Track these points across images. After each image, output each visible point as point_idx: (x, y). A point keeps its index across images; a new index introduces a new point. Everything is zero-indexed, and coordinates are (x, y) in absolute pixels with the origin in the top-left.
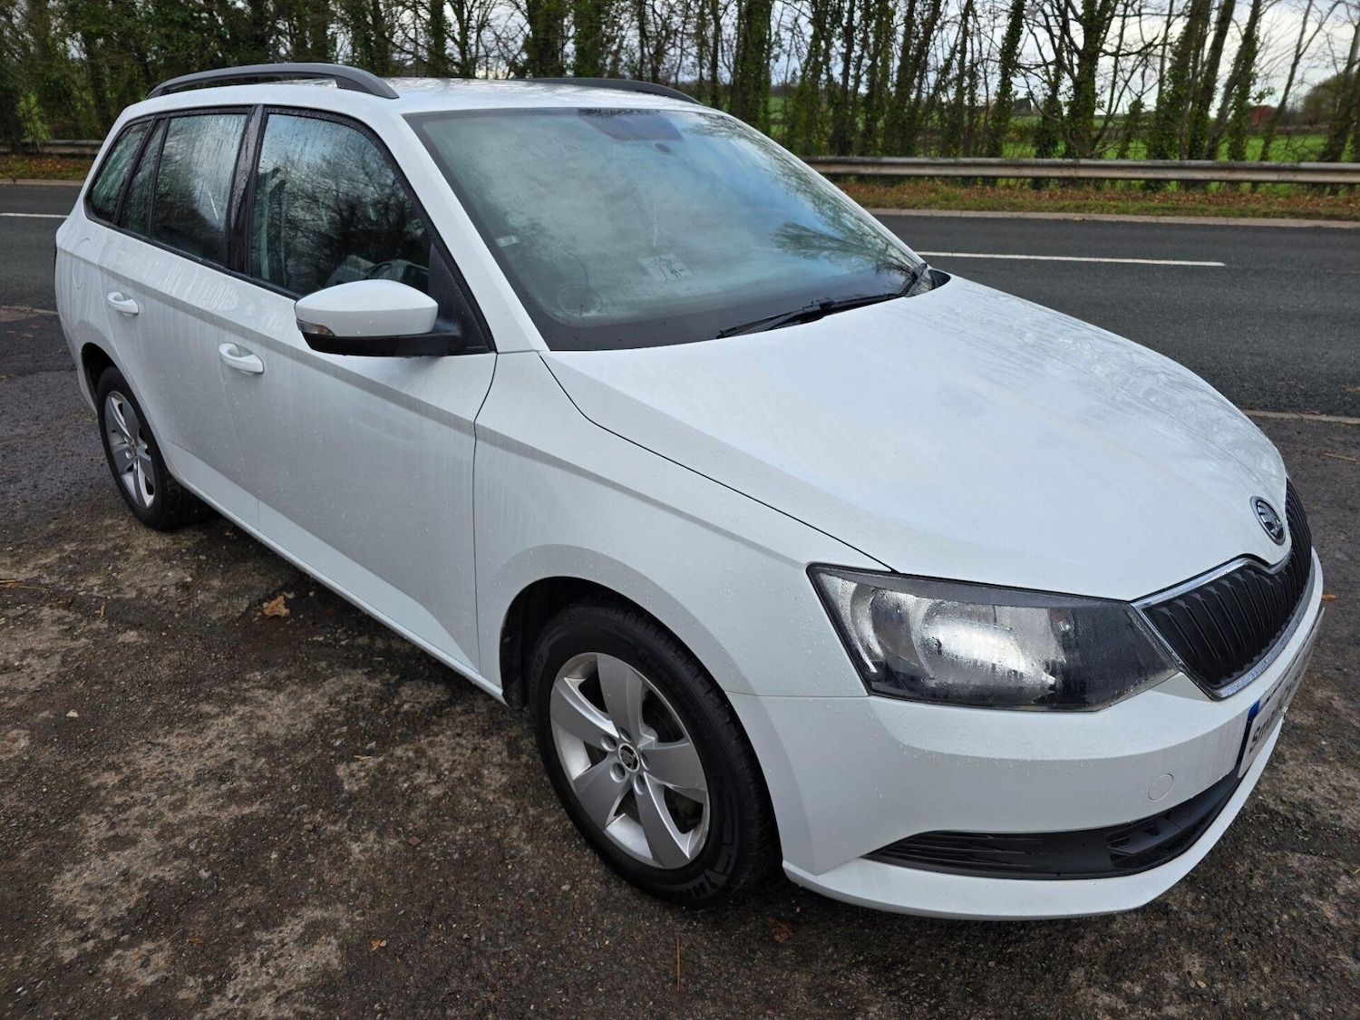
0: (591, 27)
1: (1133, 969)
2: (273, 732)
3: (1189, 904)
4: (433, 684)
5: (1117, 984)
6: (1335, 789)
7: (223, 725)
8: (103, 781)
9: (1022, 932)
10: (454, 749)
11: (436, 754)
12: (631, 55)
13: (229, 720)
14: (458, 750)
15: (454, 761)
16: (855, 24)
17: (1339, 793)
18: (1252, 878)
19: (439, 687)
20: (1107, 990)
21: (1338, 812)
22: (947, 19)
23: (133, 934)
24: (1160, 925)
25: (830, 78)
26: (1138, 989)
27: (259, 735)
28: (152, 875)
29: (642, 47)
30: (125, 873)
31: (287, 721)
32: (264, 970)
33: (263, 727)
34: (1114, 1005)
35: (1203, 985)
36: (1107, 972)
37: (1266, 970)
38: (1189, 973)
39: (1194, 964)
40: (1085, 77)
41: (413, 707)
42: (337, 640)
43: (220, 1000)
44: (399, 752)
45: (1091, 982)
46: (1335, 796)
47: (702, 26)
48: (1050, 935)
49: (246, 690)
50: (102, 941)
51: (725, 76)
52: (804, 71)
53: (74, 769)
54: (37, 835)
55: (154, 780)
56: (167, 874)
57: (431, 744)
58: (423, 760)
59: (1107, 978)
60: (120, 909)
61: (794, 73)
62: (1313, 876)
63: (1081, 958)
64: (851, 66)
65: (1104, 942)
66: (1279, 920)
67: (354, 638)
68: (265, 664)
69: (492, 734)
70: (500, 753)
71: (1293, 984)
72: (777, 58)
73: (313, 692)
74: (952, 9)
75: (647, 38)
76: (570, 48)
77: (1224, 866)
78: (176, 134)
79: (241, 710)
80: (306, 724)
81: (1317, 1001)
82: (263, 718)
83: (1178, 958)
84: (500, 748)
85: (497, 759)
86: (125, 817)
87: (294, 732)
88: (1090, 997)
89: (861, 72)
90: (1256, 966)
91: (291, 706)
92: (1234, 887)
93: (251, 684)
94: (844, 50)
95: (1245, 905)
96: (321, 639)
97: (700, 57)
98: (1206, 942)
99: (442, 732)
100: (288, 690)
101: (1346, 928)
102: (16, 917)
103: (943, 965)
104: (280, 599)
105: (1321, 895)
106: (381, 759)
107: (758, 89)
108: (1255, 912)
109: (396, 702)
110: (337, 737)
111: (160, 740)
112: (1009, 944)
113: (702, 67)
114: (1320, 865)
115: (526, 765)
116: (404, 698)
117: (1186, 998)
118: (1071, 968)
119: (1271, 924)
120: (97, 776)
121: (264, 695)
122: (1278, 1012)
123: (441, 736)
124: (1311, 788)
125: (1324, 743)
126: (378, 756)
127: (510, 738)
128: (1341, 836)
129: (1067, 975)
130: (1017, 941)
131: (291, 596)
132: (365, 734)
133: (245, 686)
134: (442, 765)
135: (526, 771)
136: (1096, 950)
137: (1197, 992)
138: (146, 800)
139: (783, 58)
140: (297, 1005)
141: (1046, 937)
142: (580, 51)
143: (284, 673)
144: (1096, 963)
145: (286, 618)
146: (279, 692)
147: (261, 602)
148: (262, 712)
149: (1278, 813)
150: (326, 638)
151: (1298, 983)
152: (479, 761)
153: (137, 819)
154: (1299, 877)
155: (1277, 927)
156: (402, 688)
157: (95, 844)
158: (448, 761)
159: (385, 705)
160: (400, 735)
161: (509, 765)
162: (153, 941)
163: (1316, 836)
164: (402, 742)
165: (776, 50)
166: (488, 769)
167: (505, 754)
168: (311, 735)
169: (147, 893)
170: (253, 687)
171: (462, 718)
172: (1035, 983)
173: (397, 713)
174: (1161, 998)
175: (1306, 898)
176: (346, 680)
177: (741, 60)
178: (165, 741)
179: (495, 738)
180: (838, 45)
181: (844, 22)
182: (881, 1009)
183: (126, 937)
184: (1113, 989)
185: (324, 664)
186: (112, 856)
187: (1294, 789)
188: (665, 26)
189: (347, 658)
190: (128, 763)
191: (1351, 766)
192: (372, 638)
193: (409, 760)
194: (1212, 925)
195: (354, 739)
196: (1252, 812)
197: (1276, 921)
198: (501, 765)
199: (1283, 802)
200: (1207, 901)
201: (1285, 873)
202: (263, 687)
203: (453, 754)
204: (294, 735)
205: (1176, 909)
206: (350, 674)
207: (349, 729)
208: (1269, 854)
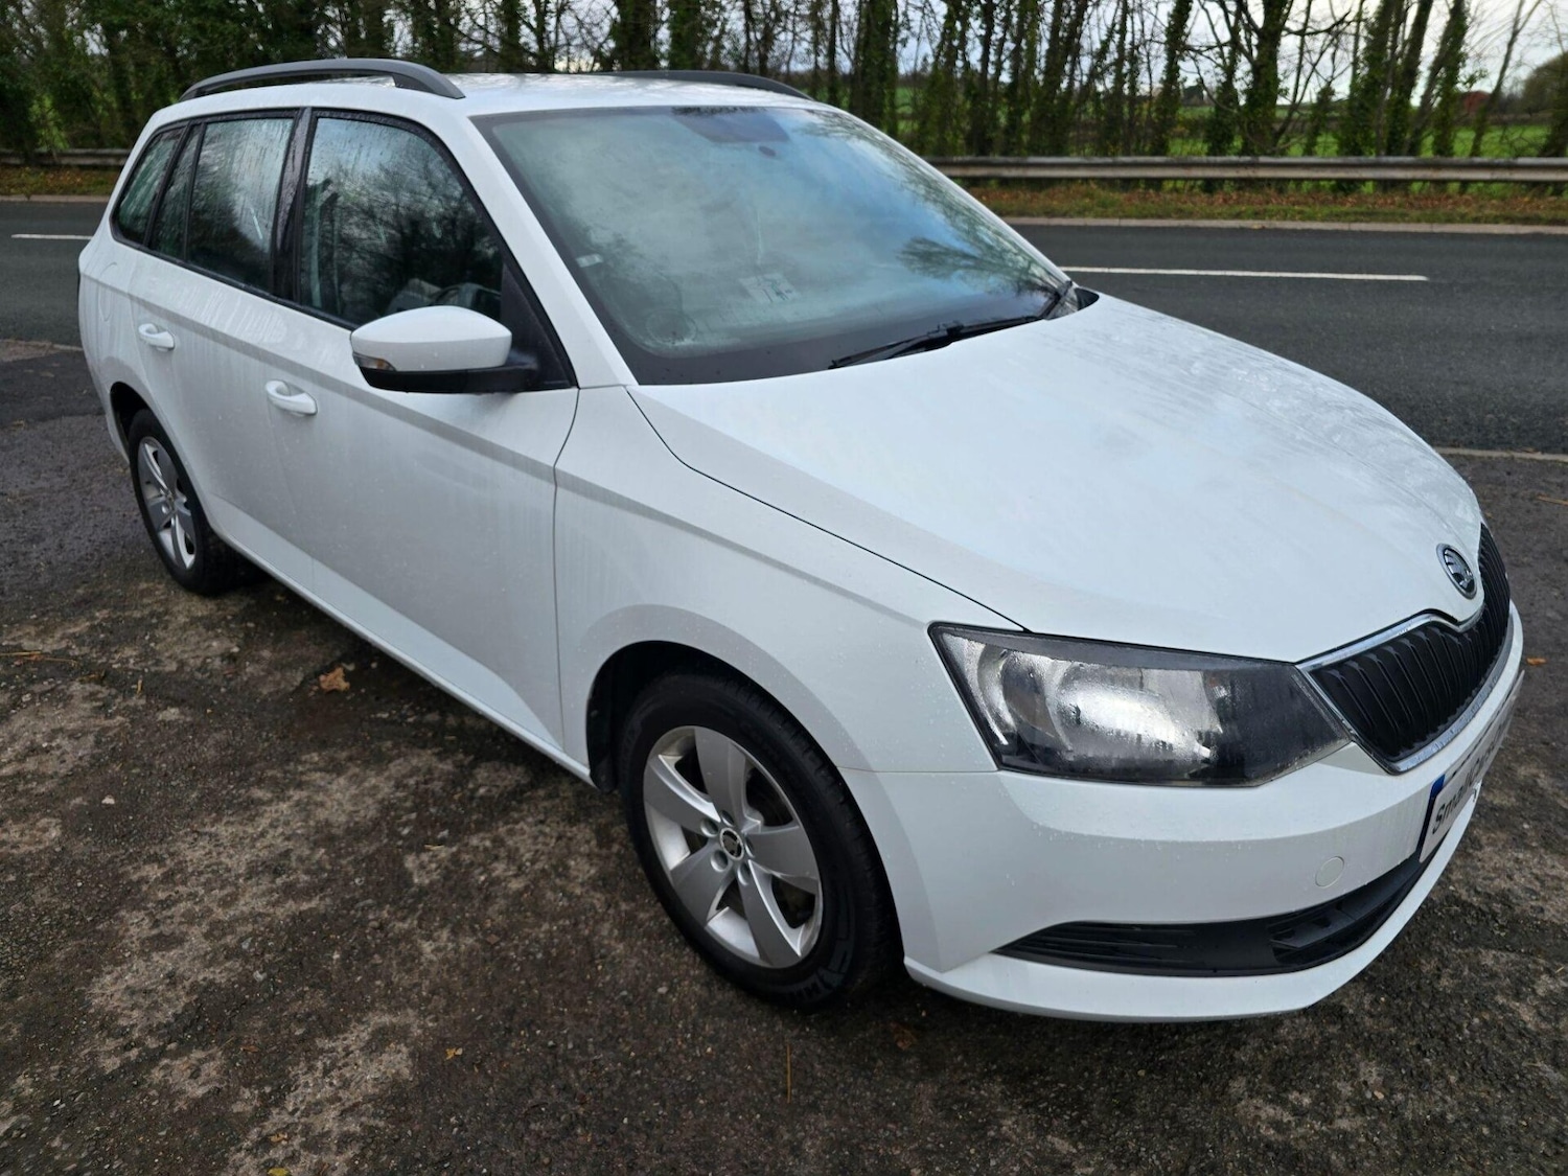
0: (688, 10)
1: (1301, 1077)
2: (333, 819)
3: (1367, 1007)
4: (512, 766)
5: (1284, 1095)
6: (1537, 878)
7: (276, 811)
8: (144, 874)
9: (1176, 1038)
10: (536, 838)
11: (516, 843)
12: (735, 41)
13: (284, 806)
14: (541, 839)
15: (537, 851)
17: (1542, 883)
18: (1439, 977)
19: (519, 769)
20: (1271, 1101)
21: (1540, 903)
23: (181, 1041)
24: (1333, 1030)
25: (967, 64)
26: (1306, 1101)
27: (318, 822)
28: (201, 977)
29: (747, 31)
30: (170, 975)
31: (349, 807)
32: (328, 1080)
33: (322, 814)
34: (1279, 1117)
35: (1380, 1096)
36: (1272, 1082)
37: (1453, 1079)
38: (1365, 1083)
39: (1371, 1072)
40: (1265, 60)
41: (489, 791)
42: (404, 717)
43: (279, 1114)
44: (475, 841)
45: (1253, 1092)
46: (1537, 886)
47: (817, 6)
48: (1209, 1041)
49: (302, 773)
50: (147, 1050)
51: (845, 64)
52: (937, 57)
53: (111, 861)
54: (72, 935)
55: (201, 873)
56: (218, 977)
57: (511, 832)
58: (502, 850)
59: (1272, 1089)
60: (165, 1015)
61: (925, 59)
62: (1509, 975)
63: (1243, 1067)
64: (992, 51)
65: (1269, 1048)
66: (1469, 1024)
67: (423, 714)
68: (323, 745)
69: (579, 821)
70: (588, 842)
71: (1483, 1095)
72: (904, 42)
73: (377, 775)
75: (753, 21)
76: (664, 34)
77: (1408, 965)
78: (211, 141)
79: (296, 795)
80: (369, 810)
81: (1509, 1113)
82: (322, 804)
83: (1353, 1066)
84: (588, 837)
85: (584, 849)
86: (169, 914)
87: (357, 819)
88: (1252, 1109)
89: (1003, 57)
90: (1441, 1075)
91: (353, 790)
92: (1418, 987)
93: (308, 766)
94: (983, 32)
95: (1431, 1007)
96: (385, 716)
97: (816, 42)
98: (1386, 1049)
99: (522, 819)
100: (350, 773)
101: (1546, 1032)
102: (50, 1023)
103: (1086, 1074)
104: (339, 671)
105: (1517, 996)
106: (454, 849)
107: (883, 79)
108: (1442, 1015)
109: (471, 786)
110: (405, 825)
111: (207, 829)
112: (1162, 1051)
113: (817, 54)
114: (1514, 963)
115: (618, 854)
116: (480, 781)
117: (1361, 1109)
118: (1231, 1078)
119: (1459, 1029)
120: (137, 869)
121: (322, 778)
122: (1465, 1125)
123: (522, 824)
124: (1510, 877)
125: (1526, 826)
126: (451, 846)
127: (600, 825)
128: (1542, 930)
129: (1226, 1085)
130: (1170, 1048)
131: (351, 668)
132: (436, 821)
133: (300, 768)
134: (523, 855)
135: (618, 861)
136: (1260, 1057)
137: (1374, 1104)
138: (192, 896)
139: (912, 42)
140: (363, 1119)
141: (1203, 1043)
142: (676, 38)
143: (344, 754)
144: (1259, 1072)
145: (346, 692)
146: (339, 775)
147: (317, 675)
148: (320, 798)
149: (1471, 905)
150: (391, 714)
151: (1489, 1093)
152: (565, 851)
153: (183, 915)
154: (1493, 976)
155: (1466, 1031)
156: (477, 770)
157: (137, 943)
158: (529, 851)
159: (459, 789)
160: (477, 822)
161: (598, 856)
162: (203, 1050)
163: (1514, 931)
164: (478, 830)
165: (904, 33)
166: (575, 860)
167: (594, 843)
168: (376, 823)
169: (195, 997)
170: (310, 770)
171: (546, 804)
172: (1189, 1094)
173: (472, 798)
174: (1333, 1111)
175: (1501, 1000)
176: (414, 762)
177: (862, 46)
178: (213, 830)
179: (582, 826)
180: (976, 26)
182: (1016, 1122)
183: (173, 1046)
184: (1279, 1100)
185: (389, 744)
186: (156, 957)
187: (1492, 879)
188: (775, 7)
189: (415, 736)
190: (172, 855)
191: (1557, 852)
192: (443, 714)
193: (486, 849)
194: (1393, 1030)
195: (425, 828)
196: (1442, 904)
197: (1465, 1025)
198: (589, 856)
199: (1477, 893)
200: (1387, 1004)
201: (1477, 972)
202: (321, 770)
203: (535, 844)
204: (356, 823)
205: (1351, 1011)
206: (419, 755)
207: (418, 815)
208: (1460, 950)
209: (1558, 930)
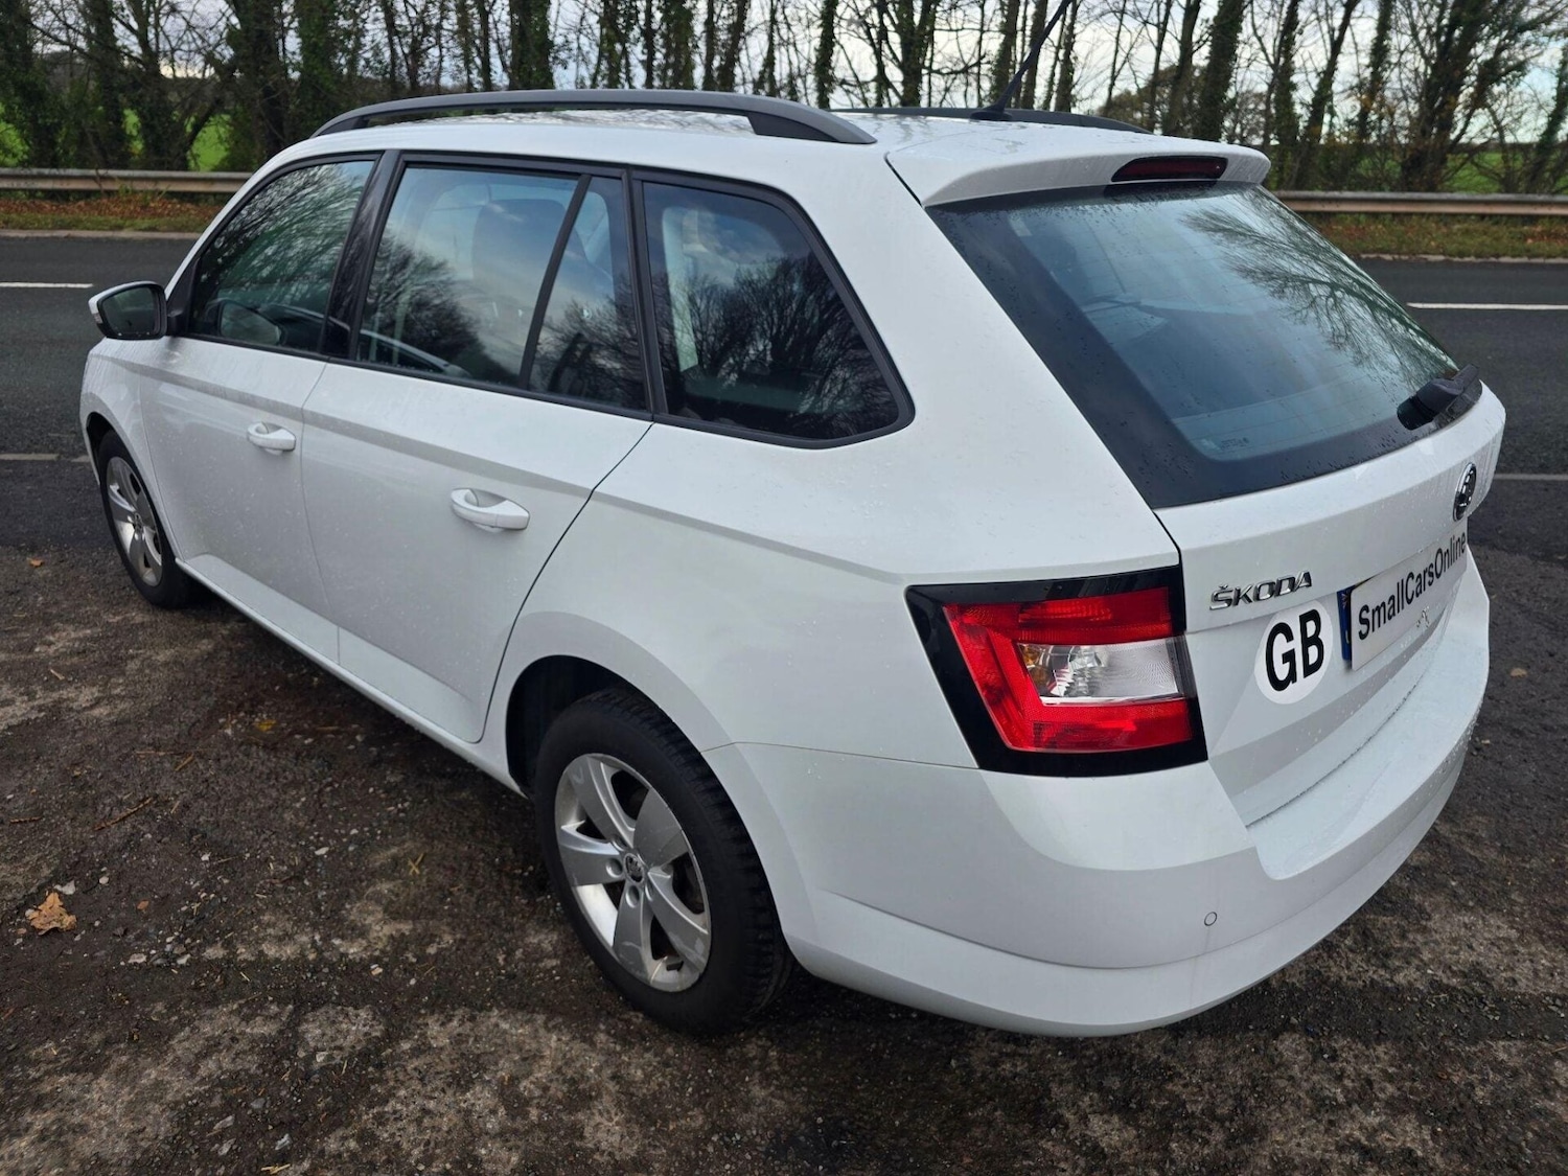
0: (324, 18)
2: (106, 1152)
3: (1431, 1144)
6: (1492, 944)
7: (11, 1156)
10: (419, 1121)
11: (392, 1135)
13: (22, 1144)
14: (426, 1121)
15: (428, 1143)
16: (655, 26)
18: (1472, 1087)
19: (363, 1014)
21: (1509, 974)
22: (752, 26)
27: (83, 1162)
29: (391, 44)
31: (128, 1126)
33: (86, 1146)
41: (330, 1057)
42: (171, 958)
44: (332, 1145)
47: (464, 22)
49: (37, 1081)
57: (380, 1120)
58: (376, 1151)
62: (1528, 1069)
66: (1526, 1141)
68: (56, 1026)
69: (471, 1081)
70: (494, 1112)
73: (157, 1060)
74: (757, 14)
75: (397, 33)
77: (1439, 1078)
79: (39, 1121)
80: (159, 1124)
82: (82, 1129)
84: (491, 1103)
85: (491, 1124)
87: (144, 1144)
91: (126, 1095)
92: (1461, 1106)
93: (44, 1067)
94: (645, 57)
95: (1484, 1129)
96: (142, 959)
97: (467, 59)
99: (391, 1094)
100: (113, 1067)
104: (53, 899)
105: (1547, 1093)
106: (306, 1165)
108: (1498, 1136)
109: (302, 1054)
110: (220, 1138)
113: (469, 71)
114: (1526, 1052)
116: (312, 1044)
121: (72, 1084)
123: (392, 1102)
124: (1470, 947)
125: (1453, 884)
126: (300, 1161)
128: (1526, 1006)
131: (69, 889)
132: (266, 1123)
133: (33, 1074)
134: (409, 1154)
135: (543, 1136)
142: (307, 47)
143: (97, 1037)
145: (73, 931)
146: (97, 1074)
147: (21, 909)
148: (78, 1117)
149: (1454, 988)
150: (149, 957)
152: (467, 1134)
154: (1515, 1073)
155: (1529, 1151)
156: (304, 1027)
158: (416, 1145)
159: (286, 1064)
160: (327, 1113)
161: (515, 1132)
163: (1504, 1012)
164: (332, 1125)
165: (562, 55)
166: (485, 1146)
167: (502, 1111)
168: (175, 1144)
170: (47, 1073)
171: (416, 1063)
173: (308, 1074)
175: (1536, 1102)
176: (207, 1029)
179: (478, 1088)
180: (637, 53)
181: (642, 23)
185: (160, 1007)
187: (1455, 953)
188: (421, 21)
189: (197, 988)
191: (1493, 909)
192: (228, 944)
193: (353, 1155)
195: (251, 1136)
196: (1429, 993)
197: (1523, 1144)
198: (502, 1135)
199: (1453, 973)
200: (1445, 1132)
201: (1500, 1072)
202: (65, 1070)
203: (421, 1131)
204: (146, 1151)
205: (1420, 1153)
206: (211, 1018)
207: (236, 1119)
208: (1473, 1049)
209: (1538, 1000)
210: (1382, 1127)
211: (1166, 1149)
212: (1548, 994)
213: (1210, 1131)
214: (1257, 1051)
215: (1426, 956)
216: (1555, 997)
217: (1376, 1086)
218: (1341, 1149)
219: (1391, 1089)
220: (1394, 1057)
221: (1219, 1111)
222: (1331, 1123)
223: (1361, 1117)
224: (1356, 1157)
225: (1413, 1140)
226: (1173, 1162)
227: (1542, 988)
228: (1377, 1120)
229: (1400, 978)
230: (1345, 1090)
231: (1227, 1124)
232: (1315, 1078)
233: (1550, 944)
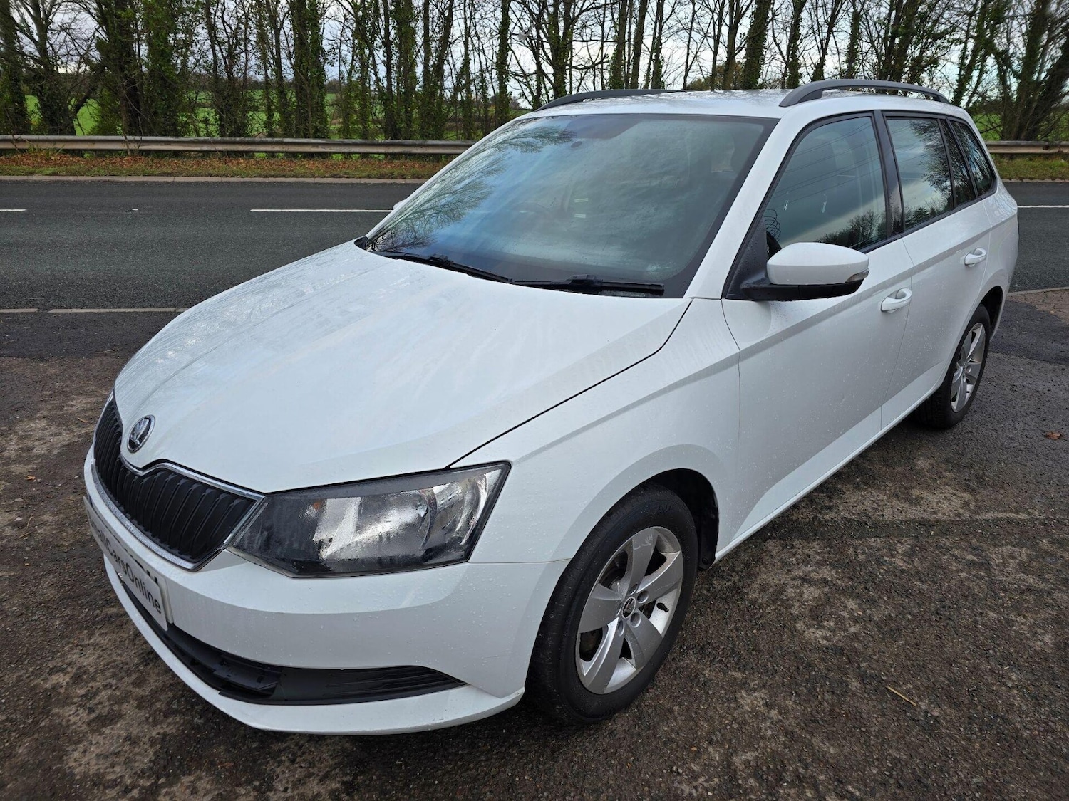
1: (825, 614)
3: (835, 576)
5: (821, 624)
6: (874, 502)
17: (877, 503)
18: (857, 555)
20: (818, 628)
21: (881, 513)
24: (826, 589)
26: (832, 624)
34: (824, 635)
35: (861, 613)
36: (814, 620)
37: (886, 598)
38: (852, 609)
39: (852, 604)
45: (809, 627)
59: (815, 623)
62: (884, 548)
66: (880, 573)
71: (901, 602)
77: (842, 553)
81: (914, 607)
83: (843, 603)
88: (812, 634)
90: (880, 598)
92: (851, 562)
95: (861, 569)
98: (852, 592)
101: (911, 569)
103: (731, 639)
105: (892, 556)
108: (867, 572)
112: (759, 619)
114: (885, 542)
117: (856, 621)
118: (795, 623)
119: (877, 576)
122: (900, 617)
124: (863, 504)
125: (858, 479)
128: (887, 525)
129: (795, 627)
130: (761, 616)
136: (803, 610)
137: (859, 617)
144: (806, 617)
149: (853, 520)
154: (879, 550)
155: (880, 576)
163: (876, 528)
172: (781, 635)
174: (845, 625)
175: (887, 559)
182: (710, 671)
184: (821, 627)
187: (856, 506)
191: (875, 488)
196: (841, 522)
199: (854, 514)
200: (842, 571)
201: (871, 549)
205: (829, 579)
208: (859, 542)
209: (893, 523)
210: (813, 571)
211: (712, 584)
212: (899, 520)
213: (732, 576)
214: (756, 547)
215: (841, 508)
216: (901, 521)
217: (811, 557)
218: (793, 579)
219: (818, 557)
220: (821, 547)
221: (736, 569)
222: (789, 570)
223: (804, 568)
224: (800, 581)
225: (827, 575)
226: (714, 588)
227: (896, 518)
228: (811, 569)
229: (827, 517)
230: (797, 559)
231: (740, 573)
232: (783, 555)
233: (902, 501)
